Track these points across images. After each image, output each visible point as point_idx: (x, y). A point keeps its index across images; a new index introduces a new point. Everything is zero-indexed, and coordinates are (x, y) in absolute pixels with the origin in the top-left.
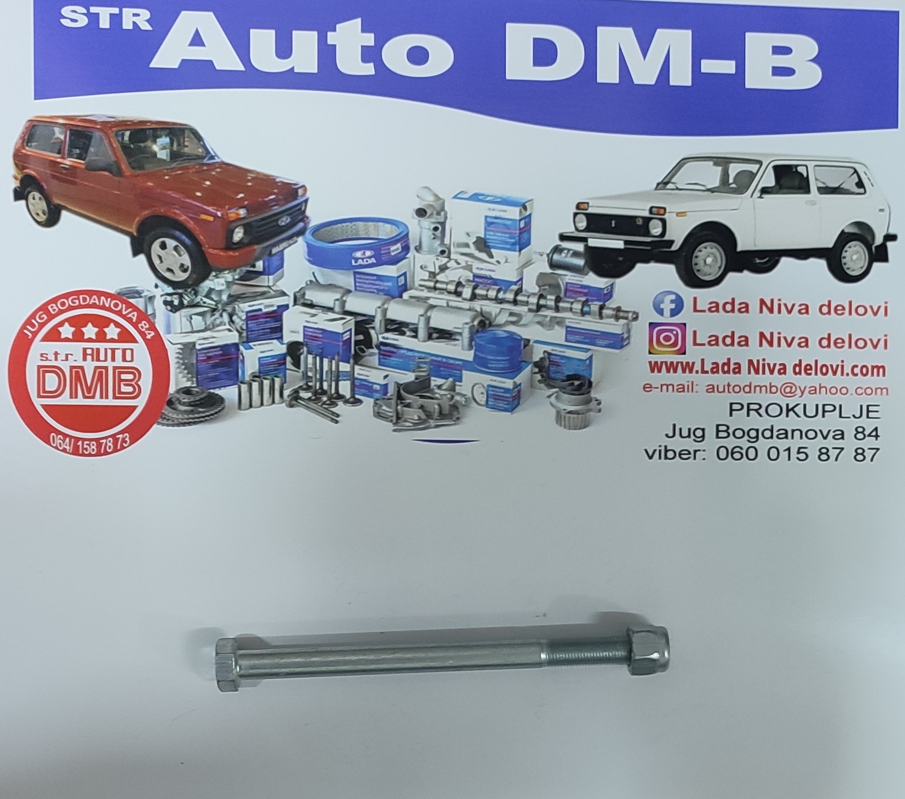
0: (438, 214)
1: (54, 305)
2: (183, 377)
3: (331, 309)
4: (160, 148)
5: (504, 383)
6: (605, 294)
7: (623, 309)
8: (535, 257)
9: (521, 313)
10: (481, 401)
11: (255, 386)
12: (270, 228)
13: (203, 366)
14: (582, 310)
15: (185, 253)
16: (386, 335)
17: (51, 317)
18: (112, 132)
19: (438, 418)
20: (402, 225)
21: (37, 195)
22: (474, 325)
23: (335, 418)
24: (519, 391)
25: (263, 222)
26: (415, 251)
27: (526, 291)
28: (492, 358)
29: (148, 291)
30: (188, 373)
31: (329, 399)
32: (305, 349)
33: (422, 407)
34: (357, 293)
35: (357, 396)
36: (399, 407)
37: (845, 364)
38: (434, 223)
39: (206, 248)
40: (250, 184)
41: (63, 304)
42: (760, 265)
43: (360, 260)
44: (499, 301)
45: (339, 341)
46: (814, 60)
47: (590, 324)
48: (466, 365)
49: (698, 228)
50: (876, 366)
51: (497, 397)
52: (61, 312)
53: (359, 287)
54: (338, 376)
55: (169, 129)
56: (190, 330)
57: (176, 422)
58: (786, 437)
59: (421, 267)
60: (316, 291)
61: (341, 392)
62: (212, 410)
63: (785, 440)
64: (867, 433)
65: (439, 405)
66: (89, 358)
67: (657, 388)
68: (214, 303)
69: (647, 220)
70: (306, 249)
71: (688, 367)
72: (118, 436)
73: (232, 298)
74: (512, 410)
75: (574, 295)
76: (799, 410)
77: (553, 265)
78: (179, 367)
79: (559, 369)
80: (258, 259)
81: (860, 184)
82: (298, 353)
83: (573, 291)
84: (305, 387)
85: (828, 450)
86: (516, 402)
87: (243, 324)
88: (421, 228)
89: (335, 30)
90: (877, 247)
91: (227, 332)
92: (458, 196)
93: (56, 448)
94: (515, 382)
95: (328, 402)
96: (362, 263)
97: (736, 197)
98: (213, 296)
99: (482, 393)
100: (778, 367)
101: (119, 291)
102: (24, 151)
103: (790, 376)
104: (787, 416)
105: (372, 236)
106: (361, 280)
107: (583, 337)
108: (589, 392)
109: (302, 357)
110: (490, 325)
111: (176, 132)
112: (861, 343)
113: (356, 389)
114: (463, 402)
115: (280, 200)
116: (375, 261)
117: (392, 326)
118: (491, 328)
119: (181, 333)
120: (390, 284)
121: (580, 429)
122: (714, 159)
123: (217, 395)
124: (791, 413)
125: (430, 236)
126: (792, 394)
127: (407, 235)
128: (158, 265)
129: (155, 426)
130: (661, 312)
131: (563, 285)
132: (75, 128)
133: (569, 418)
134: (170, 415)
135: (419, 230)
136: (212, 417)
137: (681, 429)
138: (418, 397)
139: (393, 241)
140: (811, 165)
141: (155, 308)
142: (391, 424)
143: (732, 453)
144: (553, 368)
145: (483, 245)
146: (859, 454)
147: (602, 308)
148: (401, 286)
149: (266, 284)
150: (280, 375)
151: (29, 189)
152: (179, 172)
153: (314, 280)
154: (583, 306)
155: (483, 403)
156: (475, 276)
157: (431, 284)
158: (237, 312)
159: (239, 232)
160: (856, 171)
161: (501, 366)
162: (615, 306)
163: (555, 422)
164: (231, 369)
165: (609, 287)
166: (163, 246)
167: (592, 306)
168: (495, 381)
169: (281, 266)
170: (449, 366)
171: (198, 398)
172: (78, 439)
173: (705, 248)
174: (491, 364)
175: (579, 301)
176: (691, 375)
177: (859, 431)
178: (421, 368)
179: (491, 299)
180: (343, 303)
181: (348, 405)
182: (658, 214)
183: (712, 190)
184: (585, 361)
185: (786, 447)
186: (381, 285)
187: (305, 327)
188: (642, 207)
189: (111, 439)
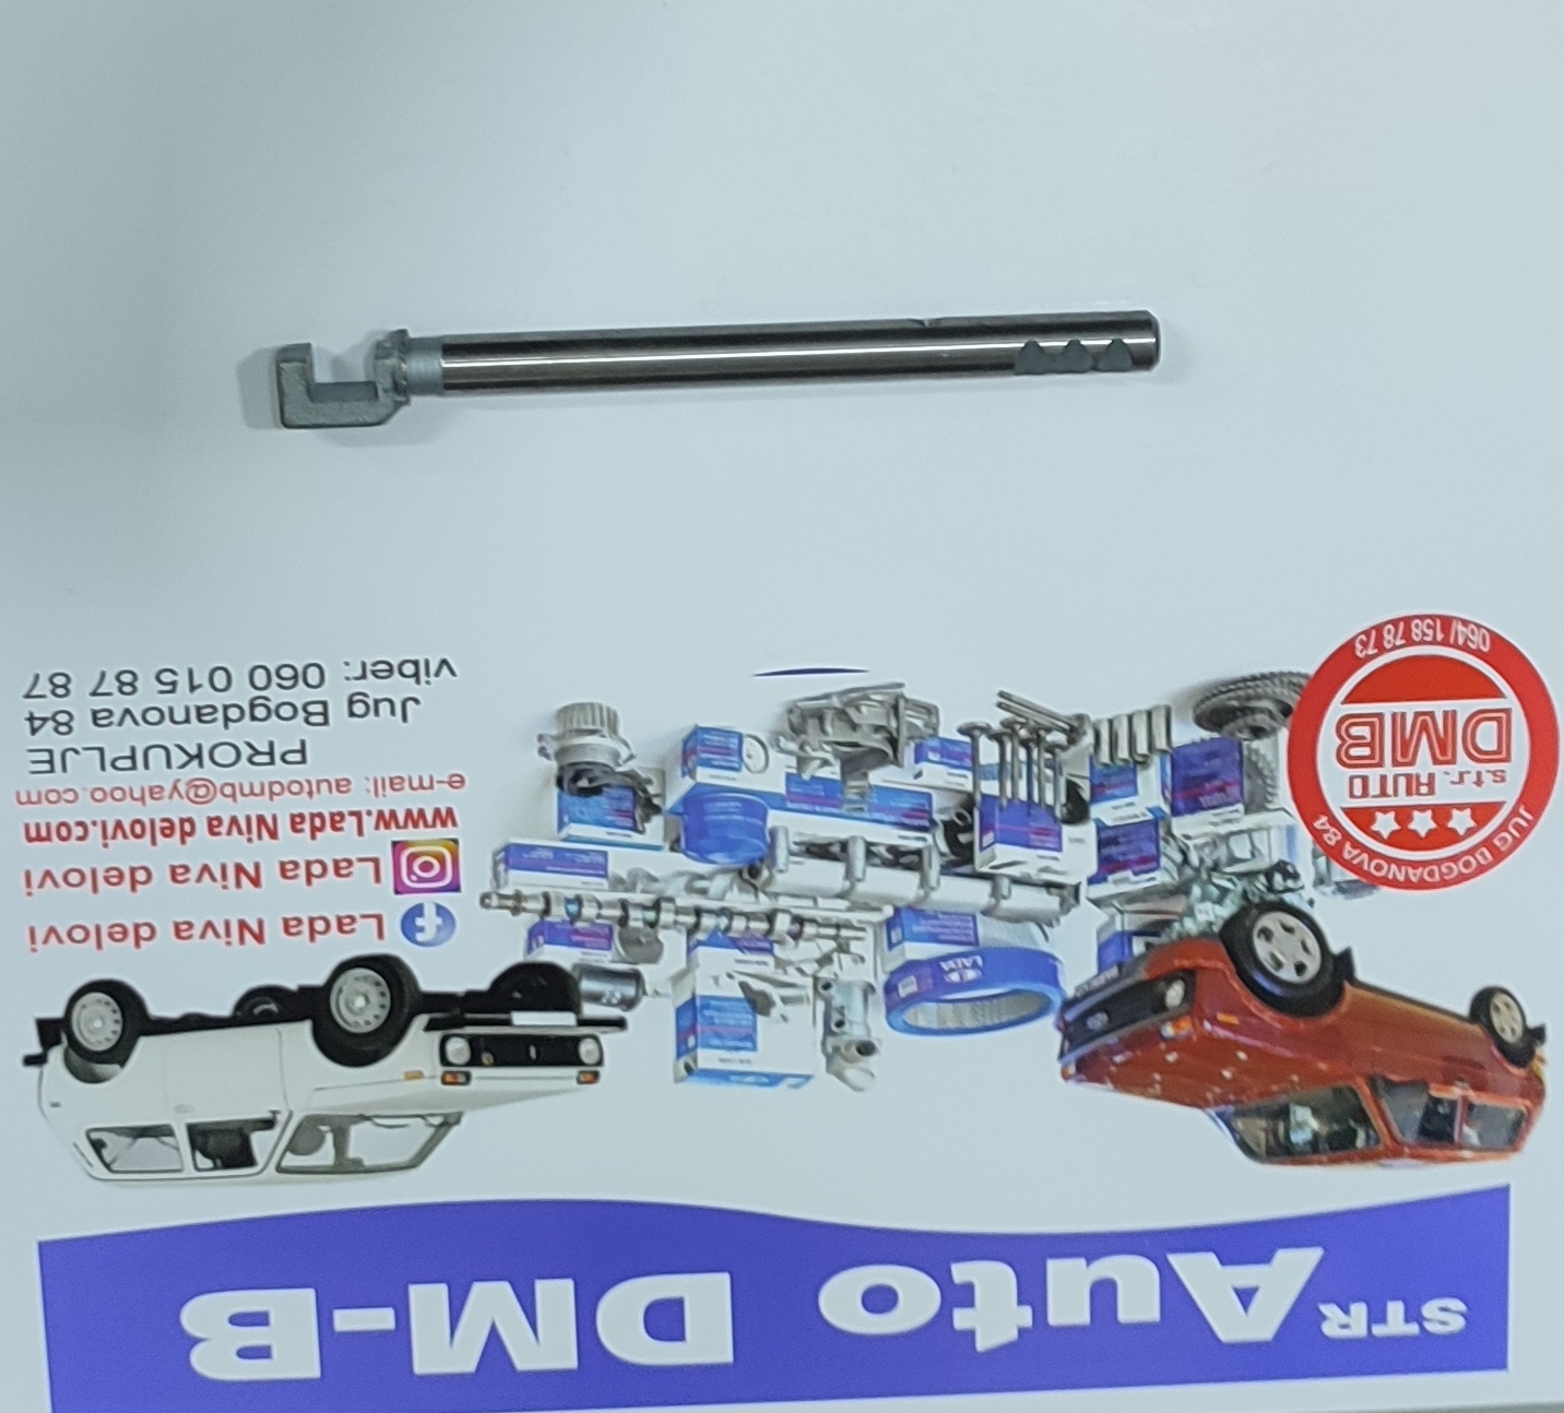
0: (836, 1049)
1: (1482, 862)
2: (1264, 756)
3: (1016, 881)
4: (1306, 1124)
5: (713, 777)
6: (541, 934)
7: (507, 913)
8: (668, 989)
9: (688, 895)
10: (751, 744)
11: (1142, 748)
12: (1121, 1009)
13: (1232, 776)
14: (581, 906)
15: (1264, 957)
16: (919, 845)
17: (1487, 842)
18: (1385, 1143)
19: (826, 711)
20: (896, 1025)
21: (1508, 1037)
22: (769, 868)
23: (1005, 700)
24: (685, 762)
25: (1133, 1016)
26: (875, 985)
27: (680, 931)
28: (736, 817)
29: (1324, 894)
30: (1256, 763)
31: (1013, 734)
33: (854, 727)
34: (969, 910)
35: (967, 739)
36: (894, 725)
37: (102, 842)
38: (844, 1033)
39: (1230, 969)
40: (1157, 1077)
41: (1467, 864)
42: (267, 998)
43: (968, 965)
44: (727, 912)
45: (1001, 830)
46: (196, 1341)
47: (564, 884)
48: (779, 802)
49: (380, 1054)
50: (42, 840)
51: (725, 751)
52: (1470, 851)
53: (967, 921)
54: (1001, 771)
55: (1293, 1154)
56: (1255, 834)
57: (1277, 681)
58: (198, 709)
59: (862, 959)
60: (1040, 910)
61: (995, 746)
62: (1214, 703)
63: (200, 704)
64: (51, 724)
65: (824, 732)
66: (1424, 779)
67: (440, 782)
68: (1215, 880)
69: (475, 1061)
70: (1061, 978)
71: (386, 820)
72: (1376, 651)
73: (1183, 890)
74: (696, 731)
75: (598, 930)
76: (178, 758)
77: (636, 977)
78: (1273, 771)
79: (616, 805)
80: (1142, 957)
81: (98, 1146)
82: (1069, 805)
83: (599, 936)
84: (1057, 750)
85: (120, 690)
86: (690, 745)
87: (1165, 848)
88: (865, 1024)
89: (1022, 1331)
90: (58, 1042)
91: (1191, 833)
92: (802, 1080)
93: (1479, 626)
94: (693, 777)
95: (1017, 727)
96: (964, 960)
97: (319, 1109)
98: (1215, 892)
99: (750, 756)
100: (224, 829)
101: (1374, 891)
102: (1528, 1103)
103: (200, 815)
104: (200, 747)
105: (950, 1006)
106: (965, 931)
107: (578, 860)
108: (561, 768)
109: (1063, 799)
110: (740, 872)
111: (1281, 1151)
112: (74, 878)
113: (969, 751)
114: (782, 739)
115: (1105, 1054)
118: (738, 866)
119: (1268, 829)
120: (916, 929)
121: (574, 705)
122: (362, 1169)
123: (1207, 729)
124: (193, 751)
125: (849, 1010)
126: (193, 784)
127: (889, 1010)
128: (1308, 935)
129: (1311, 670)
130: (441, 910)
131: (616, 949)
132: (1447, 1144)
133: (594, 723)
134: (1286, 692)
135: (869, 1021)
136: (1215, 691)
137: (393, 712)
138: (863, 743)
139: (912, 1000)
140: (190, 1171)
141: (1312, 869)
142: (908, 695)
143: (295, 677)
144: (627, 805)
145: (758, 1003)
146: (61, 687)
147: (546, 911)
148: (896, 927)
149: (1126, 916)
150: (1100, 767)
151: (1521, 1045)
152: (1274, 1088)
153: (1046, 928)
154: (579, 913)
155: (747, 741)
156: (769, 951)
157: (844, 933)
158: (1175, 869)
159: (1174, 997)
160: (107, 1166)
161: (719, 804)
162: (524, 916)
163: (619, 712)
164: (1184, 772)
165: (534, 945)
166: (1300, 968)
168: (728, 779)
169: (1102, 948)
170: (809, 799)
171: (1240, 722)
172: (1445, 643)
173: (368, 1023)
174: (737, 807)
175: (586, 920)
176: (380, 808)
177: (64, 726)
178: (858, 794)
179: (741, 914)
180: (995, 893)
181: (984, 725)
182: (454, 1074)
183: (363, 1118)
184: (573, 820)
185: (198, 691)
186: (933, 926)
187: (1059, 849)
188: (484, 1082)
189: (1388, 646)
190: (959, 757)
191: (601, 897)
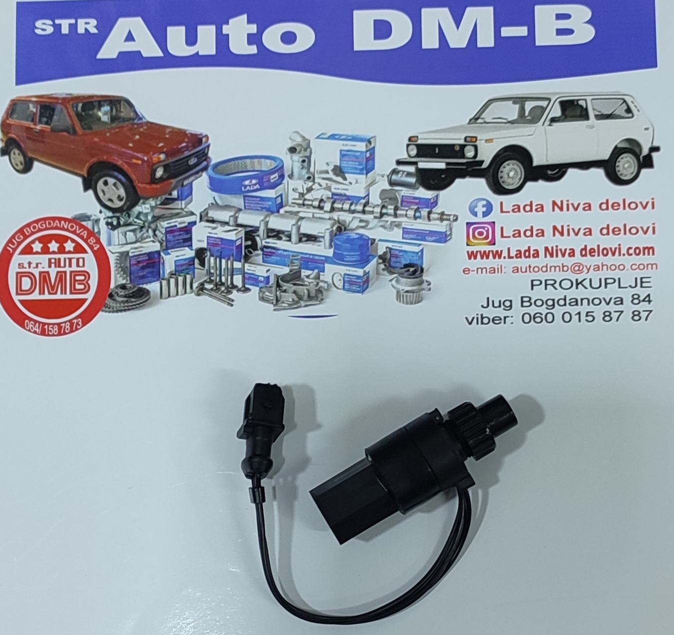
0: (305, 150)
1: (28, 229)
2: (120, 277)
3: (227, 223)
4: (103, 114)
5: (356, 271)
6: (432, 203)
7: (446, 213)
8: (378, 178)
9: (368, 219)
10: (339, 285)
11: (172, 281)
12: (182, 167)
13: (134, 268)
14: (414, 215)
15: (121, 188)
16: (268, 240)
17: (26, 237)
18: (69, 105)
19: (307, 299)
20: (279, 160)
21: (17, 151)
22: (333, 230)
23: (230, 302)
24: (368, 277)
25: (177, 163)
26: (289, 179)
27: (372, 204)
28: (347, 253)
29: (95, 215)
30: (124, 274)
31: (227, 288)
32: (208, 253)
33: (295, 292)
34: (247, 211)
35: (247, 286)
36: (278, 293)
37: (621, 246)
38: (302, 157)
39: (136, 183)
40: (167, 136)
41: (34, 227)
42: (552, 176)
43: (248, 187)
44: (351, 212)
45: (233, 246)
46: (588, 22)
47: (421, 225)
48: (327, 260)
49: (503, 151)
50: (647, 248)
51: (351, 283)
52: (33, 233)
53: (248, 206)
54: (233, 272)
55: (109, 100)
56: (124, 242)
57: (115, 309)
58: (577, 304)
59: (293, 190)
60: (217, 210)
61: (235, 283)
62: (141, 300)
63: (575, 307)
64: (641, 299)
65: (308, 290)
66: (53, 265)
67: (474, 271)
68: (142, 222)
69: (463, 147)
70: (208, 180)
71: (498, 255)
72: (73, 321)
73: (156, 218)
74: (363, 292)
75: (408, 205)
76: (586, 283)
77: (392, 183)
78: (117, 270)
79: (398, 260)
80: (174, 189)
81: (629, 110)
82: (204, 256)
83: (407, 202)
84: (208, 280)
85: (610, 313)
86: (365, 286)
87: (163, 237)
88: (293, 161)
89: (227, 23)
90: (644, 157)
91: (151, 243)
92: (320, 137)
93: (29, 330)
94: (365, 271)
95: (226, 291)
96: (249, 189)
97: (531, 127)
98: (142, 217)
99: (340, 280)
100: (568, 252)
101: (74, 217)
102: (8, 122)
103: (578, 258)
104: (577, 288)
105: (256, 169)
106: (249, 202)
107: (415, 235)
108: (421, 276)
109: (206, 259)
110: (345, 229)
111: (115, 102)
112: (634, 231)
113: (246, 281)
114: (326, 288)
115: (190, 147)
116: (259, 187)
117: (272, 233)
118: (346, 232)
119: (119, 245)
121: (415, 303)
122: (514, 99)
123: (145, 289)
124: (580, 286)
125: (299, 167)
126: (580, 271)
127: (283, 166)
128: (103, 198)
129: (100, 313)
130: (475, 214)
131: (400, 196)
132: (43, 104)
133: (407, 296)
134: (111, 304)
135: (291, 163)
136: (141, 305)
137: (493, 301)
138: (292, 285)
139: (272, 172)
140: (589, 99)
141: (100, 227)
142: (272, 305)
143: (534, 318)
145: (339, 171)
146: (636, 315)
147: (429, 213)
148: (279, 204)
149: (180, 207)
150: (191, 273)
151: (11, 147)
152: (117, 130)
153: (214, 202)
154: (415, 212)
155: (341, 287)
156: (333, 194)
157: (301, 202)
158: (159, 228)
159: (160, 171)
160: (625, 101)
161: (354, 259)
162: (440, 212)
163: (395, 300)
164: (155, 270)
165: (435, 198)
166: (106, 183)
167: (422, 212)
168: (349, 270)
169: (191, 194)
170: (315, 261)
171: (131, 291)
172: (44, 324)
173: (508, 165)
174: (346, 258)
175: (412, 209)
176: (500, 260)
177: (635, 298)
178: (294, 263)
179: (345, 211)
180: (236, 218)
181: (240, 292)
182: (471, 141)
183: (512, 122)
184: (418, 253)
185: (577, 312)
186: (264, 204)
187: (208, 237)
188: (459, 138)
189: (68, 323)
190: (249, 278)
191: (405, 219)
